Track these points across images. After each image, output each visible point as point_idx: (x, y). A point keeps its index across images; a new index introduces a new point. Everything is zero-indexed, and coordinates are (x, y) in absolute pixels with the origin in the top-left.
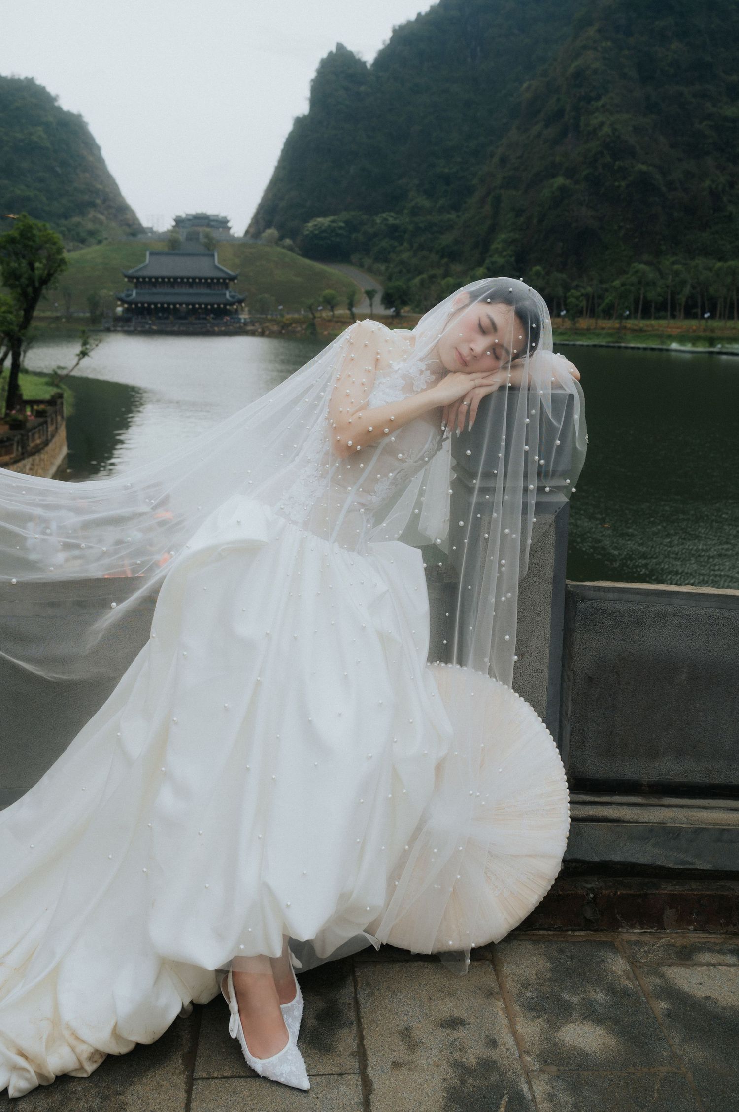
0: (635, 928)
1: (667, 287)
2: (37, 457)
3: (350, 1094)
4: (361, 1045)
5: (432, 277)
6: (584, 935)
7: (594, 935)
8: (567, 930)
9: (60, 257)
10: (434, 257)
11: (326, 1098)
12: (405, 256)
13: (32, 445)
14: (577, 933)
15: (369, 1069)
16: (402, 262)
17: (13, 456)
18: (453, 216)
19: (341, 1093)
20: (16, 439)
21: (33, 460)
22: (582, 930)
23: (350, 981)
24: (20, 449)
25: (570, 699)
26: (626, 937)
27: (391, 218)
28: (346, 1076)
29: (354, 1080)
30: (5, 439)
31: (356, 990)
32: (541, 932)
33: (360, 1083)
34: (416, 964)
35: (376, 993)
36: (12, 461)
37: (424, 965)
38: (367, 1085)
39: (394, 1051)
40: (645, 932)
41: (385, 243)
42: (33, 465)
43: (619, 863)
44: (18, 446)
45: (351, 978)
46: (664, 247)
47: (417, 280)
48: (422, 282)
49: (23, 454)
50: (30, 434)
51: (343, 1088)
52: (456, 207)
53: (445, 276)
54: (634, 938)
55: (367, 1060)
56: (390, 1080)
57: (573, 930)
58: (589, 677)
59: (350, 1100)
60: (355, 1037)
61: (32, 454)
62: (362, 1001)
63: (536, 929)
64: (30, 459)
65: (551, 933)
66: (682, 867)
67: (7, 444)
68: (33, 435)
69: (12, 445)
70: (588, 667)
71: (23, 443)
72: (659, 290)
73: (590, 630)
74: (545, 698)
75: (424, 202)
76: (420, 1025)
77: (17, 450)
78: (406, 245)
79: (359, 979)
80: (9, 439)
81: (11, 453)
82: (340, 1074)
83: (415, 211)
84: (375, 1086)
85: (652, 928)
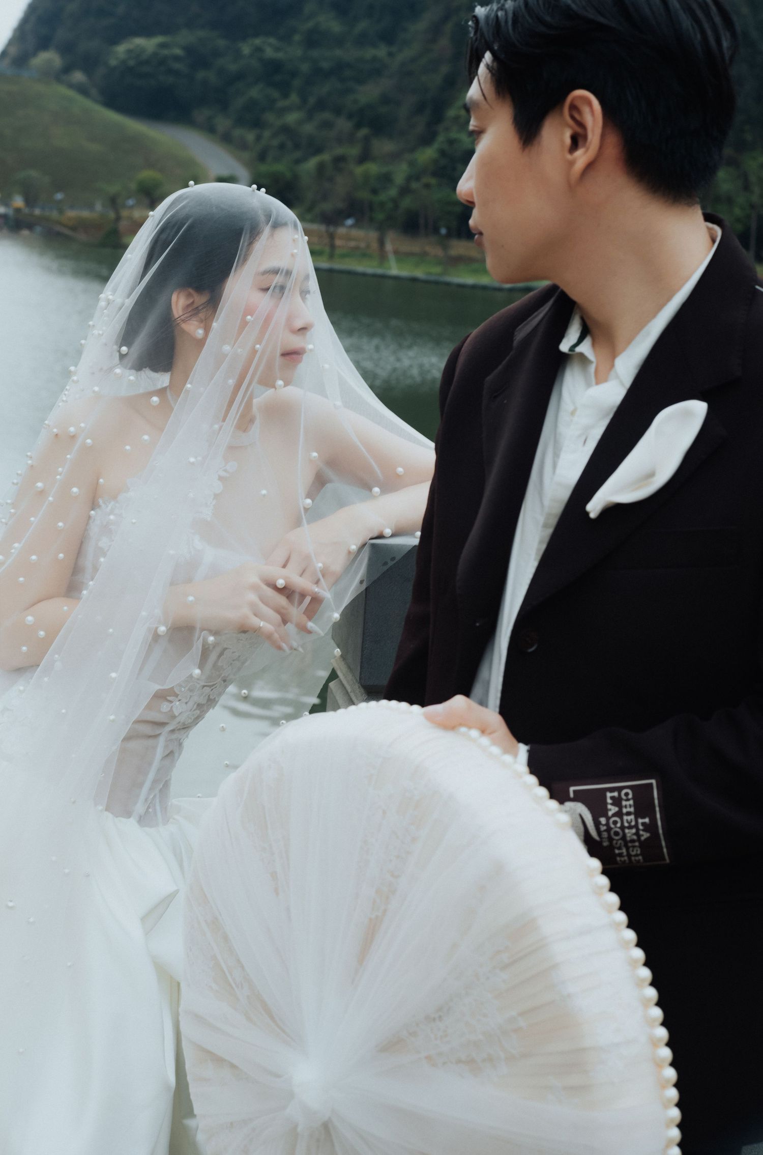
1: (752, 206)
5: (339, 160)
10: (343, 125)
12: (292, 118)
16: (286, 130)
18: (381, 52)
27: (270, 47)
41: (256, 92)
46: (749, 137)
47: (311, 164)
48: (321, 167)
52: (388, 37)
53: (365, 157)
72: (737, 211)
75: (332, 24)
78: (294, 98)
83: (314, 39)
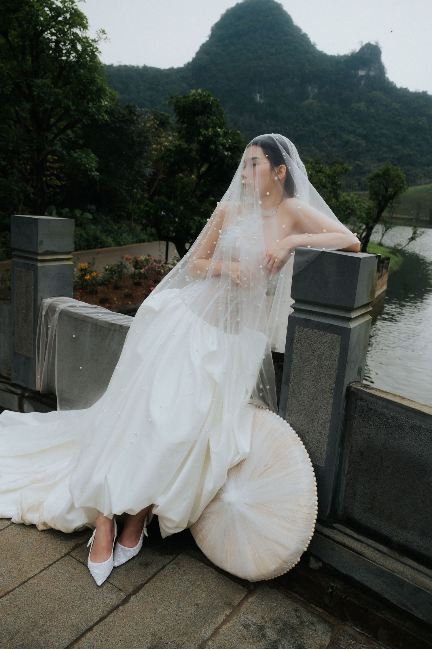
0: (358, 628)
3: (114, 600)
4: (143, 585)
6: (321, 611)
7: (327, 615)
8: (313, 603)
11: (103, 595)
14: (317, 609)
15: (134, 596)
19: (111, 597)
22: (321, 608)
23: (172, 557)
25: (347, 461)
26: (347, 628)
28: (121, 592)
29: (123, 596)
31: (170, 562)
32: (296, 595)
33: (123, 599)
34: (211, 569)
35: (177, 569)
37: (214, 572)
38: (126, 601)
39: (154, 597)
40: (363, 634)
43: (358, 581)
45: (174, 556)
51: (114, 596)
54: (351, 632)
55: (138, 592)
56: (137, 606)
57: (316, 605)
58: (361, 452)
59: (111, 602)
60: (145, 580)
62: (167, 568)
63: (294, 592)
65: (301, 599)
66: (403, 608)
70: (361, 445)
73: (364, 420)
74: (324, 453)
76: (179, 595)
79: (177, 559)
82: (120, 590)
84: (128, 605)
85: (369, 634)
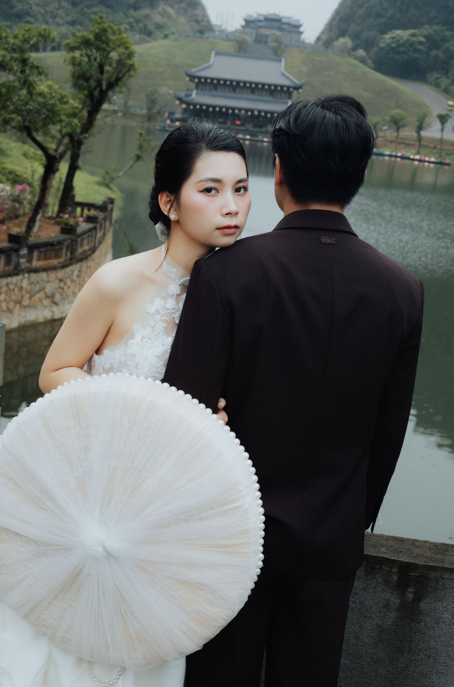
2: (84, 264)
9: (131, 62)
13: (80, 250)
17: (61, 260)
20: (66, 244)
21: (81, 267)
24: (69, 254)
30: (56, 243)
36: (60, 265)
42: (80, 271)
44: (67, 251)
49: (71, 259)
50: (79, 240)
61: (80, 260)
64: (78, 265)
67: (57, 247)
68: (82, 240)
69: (61, 249)
71: (72, 249)
77: (66, 255)
80: (59, 243)
81: (60, 257)
